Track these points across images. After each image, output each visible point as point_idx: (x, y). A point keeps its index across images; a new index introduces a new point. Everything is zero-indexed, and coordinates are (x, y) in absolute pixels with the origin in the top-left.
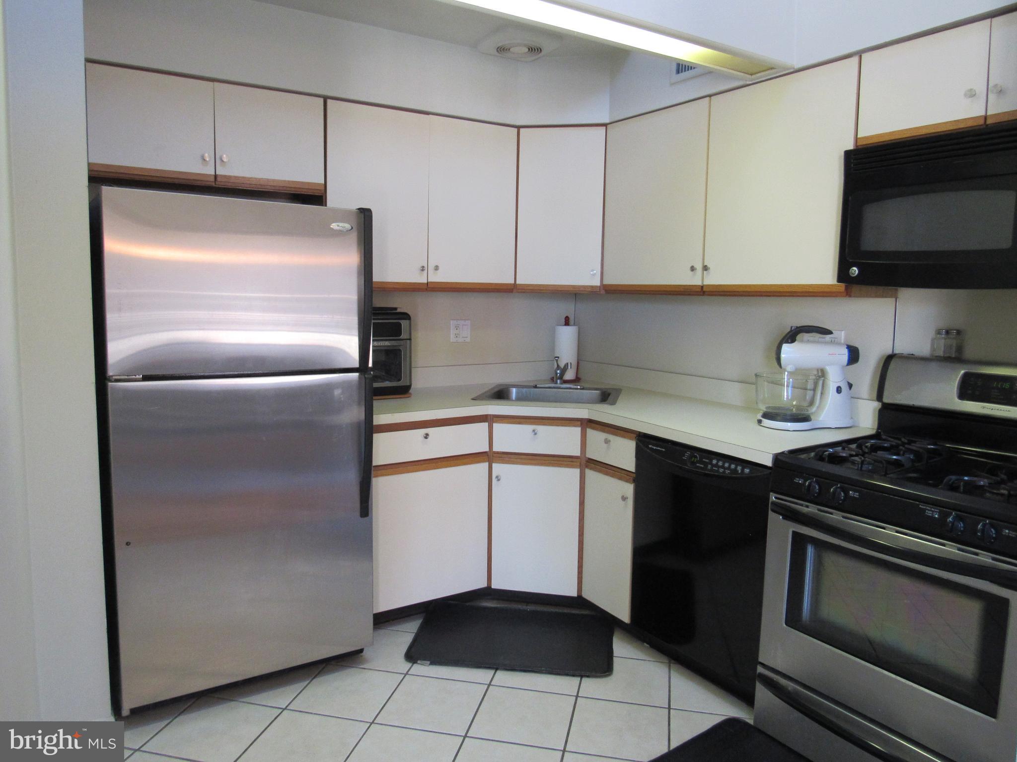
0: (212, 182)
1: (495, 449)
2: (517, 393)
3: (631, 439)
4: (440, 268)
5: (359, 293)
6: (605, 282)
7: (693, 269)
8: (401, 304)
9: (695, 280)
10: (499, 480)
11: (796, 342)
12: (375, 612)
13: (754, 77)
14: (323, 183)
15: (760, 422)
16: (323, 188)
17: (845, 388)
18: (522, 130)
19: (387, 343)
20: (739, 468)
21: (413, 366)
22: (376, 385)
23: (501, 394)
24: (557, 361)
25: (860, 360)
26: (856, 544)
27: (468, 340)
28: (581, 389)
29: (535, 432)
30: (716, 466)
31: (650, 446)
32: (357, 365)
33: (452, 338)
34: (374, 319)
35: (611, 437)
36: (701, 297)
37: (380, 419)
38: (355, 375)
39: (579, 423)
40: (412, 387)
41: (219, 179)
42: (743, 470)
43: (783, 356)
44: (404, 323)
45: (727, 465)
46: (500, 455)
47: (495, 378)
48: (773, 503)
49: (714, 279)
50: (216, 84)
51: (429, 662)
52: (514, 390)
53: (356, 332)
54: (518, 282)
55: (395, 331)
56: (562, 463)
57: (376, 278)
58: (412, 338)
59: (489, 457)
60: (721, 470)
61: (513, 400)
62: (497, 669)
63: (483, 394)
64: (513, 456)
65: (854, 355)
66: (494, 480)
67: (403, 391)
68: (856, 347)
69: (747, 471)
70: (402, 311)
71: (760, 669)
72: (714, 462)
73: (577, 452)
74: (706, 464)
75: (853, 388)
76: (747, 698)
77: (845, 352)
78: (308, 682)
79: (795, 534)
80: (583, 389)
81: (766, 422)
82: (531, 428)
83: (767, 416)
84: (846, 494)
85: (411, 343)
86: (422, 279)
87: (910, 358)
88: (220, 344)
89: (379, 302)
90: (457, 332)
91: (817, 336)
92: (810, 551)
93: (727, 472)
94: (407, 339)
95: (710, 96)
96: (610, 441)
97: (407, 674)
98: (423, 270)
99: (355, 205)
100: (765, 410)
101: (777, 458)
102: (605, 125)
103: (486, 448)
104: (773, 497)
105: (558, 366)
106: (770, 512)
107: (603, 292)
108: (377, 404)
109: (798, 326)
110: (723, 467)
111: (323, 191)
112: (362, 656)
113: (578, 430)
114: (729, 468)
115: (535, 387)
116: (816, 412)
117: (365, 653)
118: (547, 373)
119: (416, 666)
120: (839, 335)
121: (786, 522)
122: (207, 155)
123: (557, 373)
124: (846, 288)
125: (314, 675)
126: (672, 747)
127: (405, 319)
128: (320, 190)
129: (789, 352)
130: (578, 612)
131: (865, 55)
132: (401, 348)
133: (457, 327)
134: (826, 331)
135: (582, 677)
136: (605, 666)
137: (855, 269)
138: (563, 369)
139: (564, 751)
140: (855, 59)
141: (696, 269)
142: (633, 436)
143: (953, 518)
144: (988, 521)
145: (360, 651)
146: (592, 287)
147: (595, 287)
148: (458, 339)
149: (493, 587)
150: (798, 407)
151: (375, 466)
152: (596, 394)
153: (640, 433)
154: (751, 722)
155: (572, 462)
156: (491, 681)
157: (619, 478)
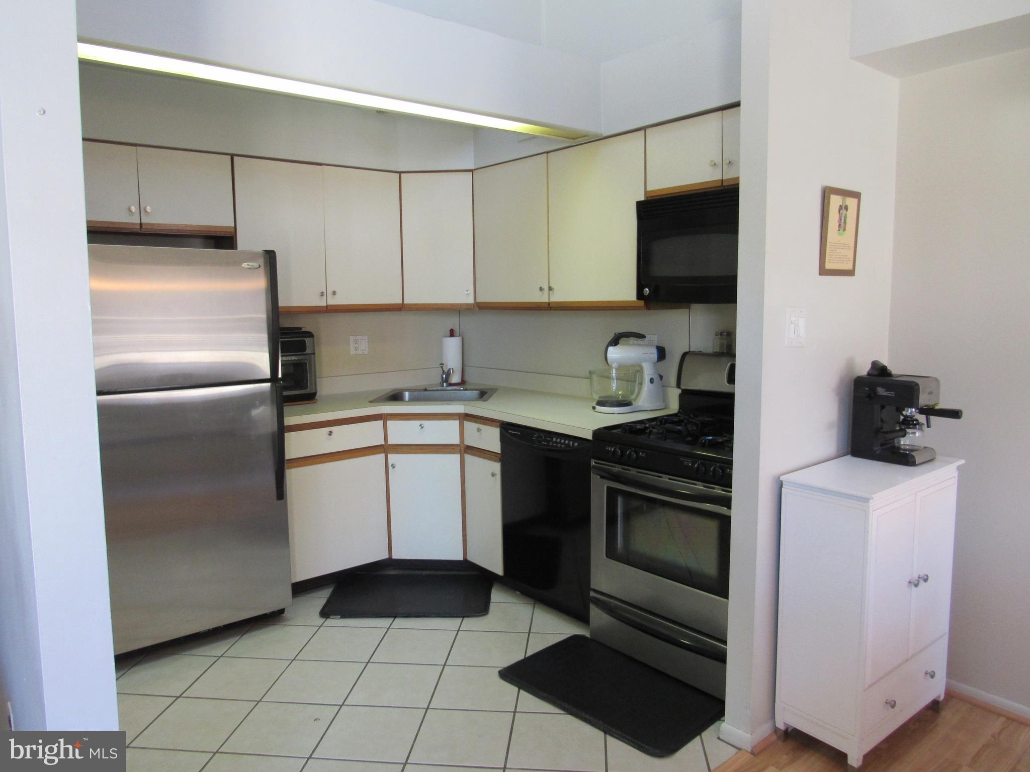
0: (138, 229)
1: (390, 442)
2: (410, 396)
3: (496, 427)
4: (337, 292)
5: (267, 311)
6: (478, 300)
7: (541, 289)
8: (305, 324)
9: (543, 298)
10: (394, 468)
11: (618, 346)
12: (292, 582)
13: (575, 140)
14: (234, 226)
15: (594, 408)
16: (233, 231)
17: (655, 379)
18: (403, 175)
19: (294, 358)
20: (571, 443)
21: (317, 377)
22: (285, 393)
23: (396, 397)
24: (442, 367)
25: (666, 357)
26: (662, 495)
27: (366, 352)
28: (463, 390)
29: (422, 427)
30: (556, 442)
31: (510, 431)
32: (268, 376)
33: (353, 352)
34: (281, 338)
35: (482, 427)
36: (548, 311)
37: (289, 421)
38: (267, 385)
39: (458, 417)
40: (317, 395)
41: (143, 227)
42: (573, 444)
43: (609, 355)
44: (308, 340)
45: (567, 442)
46: (395, 447)
47: (389, 384)
48: (593, 466)
49: (557, 297)
50: (139, 148)
51: (340, 617)
52: (407, 394)
53: (266, 349)
54: (405, 303)
55: (300, 347)
56: (445, 450)
57: (281, 304)
58: (316, 352)
59: (385, 449)
60: (559, 445)
61: (406, 401)
62: (395, 617)
63: (380, 397)
64: (405, 447)
65: (662, 353)
66: (390, 468)
67: (310, 397)
68: (662, 347)
69: (576, 444)
70: (306, 330)
71: (592, 594)
72: (554, 439)
73: (457, 441)
74: (548, 442)
75: (663, 379)
76: (582, 617)
77: (655, 351)
78: (238, 638)
79: (608, 488)
80: (466, 390)
81: (599, 408)
82: (418, 423)
83: (601, 403)
84: (638, 455)
85: (314, 357)
86: (322, 303)
87: (700, 354)
88: (155, 364)
89: (286, 323)
90: (356, 345)
91: (632, 340)
92: (620, 500)
93: (563, 446)
94: (312, 354)
95: (547, 153)
96: (481, 430)
97: (321, 626)
98: (322, 296)
99: (261, 247)
100: (597, 399)
101: (597, 433)
102: (471, 171)
103: (381, 442)
104: (593, 463)
105: (443, 371)
106: (592, 474)
107: (477, 308)
108: (286, 409)
109: (620, 332)
110: (560, 443)
111: (234, 233)
112: (283, 617)
113: (457, 423)
114: (564, 443)
115: (426, 390)
116: (635, 399)
117: (286, 614)
118: (434, 378)
119: (329, 620)
120: (653, 338)
121: (602, 480)
122: (133, 207)
123: (442, 378)
124: (645, 303)
125: (244, 633)
126: (527, 656)
127: (309, 337)
128: (231, 232)
129: (614, 353)
130: (465, 573)
131: (648, 131)
132: (306, 361)
133: (356, 342)
134: (641, 336)
135: (463, 617)
136: (482, 609)
137: (647, 289)
138: (448, 374)
139: (445, 665)
140: (642, 133)
141: (544, 289)
142: (498, 424)
143: (698, 465)
144: (718, 465)
145: (282, 611)
146: (467, 304)
147: (471, 304)
148: (357, 352)
149: (393, 558)
150: (623, 396)
151: (287, 460)
152: (475, 393)
153: (503, 421)
154: (589, 636)
155: (453, 449)
156: (390, 626)
157: (490, 459)
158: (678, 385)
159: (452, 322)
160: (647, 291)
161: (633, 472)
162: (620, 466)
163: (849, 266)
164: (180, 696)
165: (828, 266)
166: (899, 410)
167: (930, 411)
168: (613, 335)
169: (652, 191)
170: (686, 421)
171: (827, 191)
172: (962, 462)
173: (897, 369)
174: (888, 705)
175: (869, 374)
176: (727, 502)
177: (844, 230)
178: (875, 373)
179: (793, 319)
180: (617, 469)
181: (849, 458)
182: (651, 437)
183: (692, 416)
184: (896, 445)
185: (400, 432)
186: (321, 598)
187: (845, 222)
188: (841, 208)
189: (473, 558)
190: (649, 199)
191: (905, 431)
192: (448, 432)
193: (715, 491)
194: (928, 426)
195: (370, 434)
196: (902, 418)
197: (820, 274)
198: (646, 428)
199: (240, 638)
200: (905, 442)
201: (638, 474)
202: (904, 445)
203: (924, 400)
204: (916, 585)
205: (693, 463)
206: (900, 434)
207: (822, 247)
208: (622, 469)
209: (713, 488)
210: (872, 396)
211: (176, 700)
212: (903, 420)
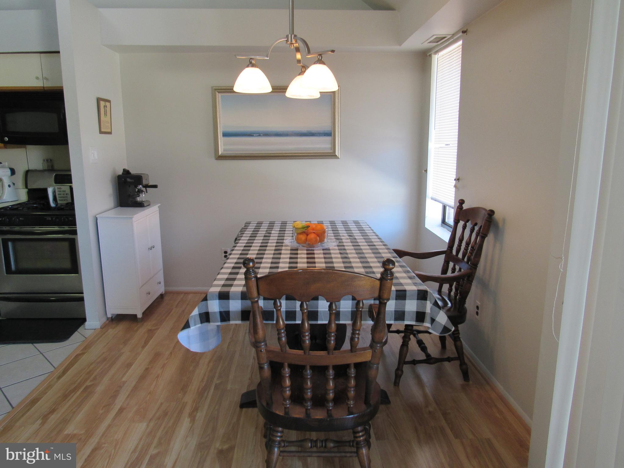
17: (11, 185)
65: (13, 171)
77: (8, 170)
84: (19, 219)
87: (36, 171)
92: (10, 243)
124: (4, 145)
143: (55, 218)
144: (65, 217)
161: (17, 228)
163: (110, 130)
165: (103, 130)
166: (136, 187)
167: (147, 186)
171: (99, 99)
172: (160, 204)
173: (133, 172)
174: (148, 294)
175: (123, 174)
176: (75, 232)
178: (125, 173)
179: (92, 152)
180: (7, 229)
181: (119, 208)
184: (135, 200)
187: (106, 112)
188: (104, 106)
191: (139, 195)
194: (147, 192)
196: (137, 190)
197: (100, 133)
200: (139, 199)
201: (20, 228)
203: (145, 182)
204: (151, 249)
205: (52, 218)
206: (137, 196)
207: (100, 123)
208: (10, 228)
210: (125, 182)
212: (138, 191)
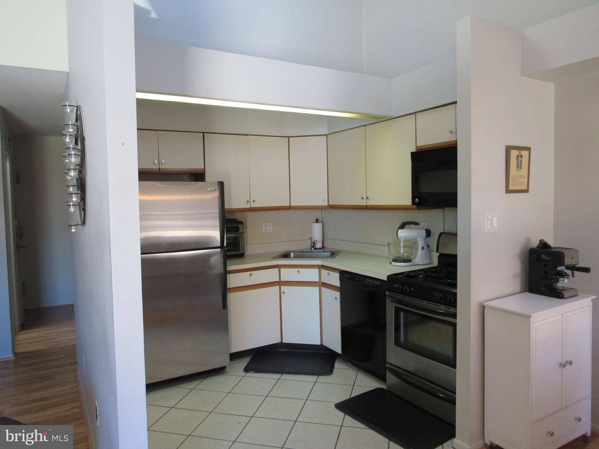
0: (158, 171)
1: (282, 280)
2: (294, 255)
3: (338, 273)
4: (255, 201)
6: (330, 204)
7: (362, 198)
8: (239, 217)
9: (363, 203)
10: (284, 294)
11: (405, 229)
12: (230, 353)
13: (379, 119)
14: (204, 168)
15: (391, 263)
16: (204, 170)
17: (425, 247)
18: (290, 138)
19: (233, 235)
20: (376, 282)
21: (245, 244)
22: (228, 253)
23: (286, 256)
24: (311, 239)
25: (431, 235)
27: (271, 231)
28: (323, 252)
29: (299, 272)
30: (368, 281)
31: (344, 275)
32: (219, 245)
33: (264, 232)
34: (226, 225)
35: (330, 272)
36: (366, 210)
37: (230, 268)
38: (218, 250)
39: (318, 267)
40: (245, 254)
41: (160, 170)
42: (377, 283)
43: (399, 234)
44: (240, 226)
45: (372, 281)
46: (284, 283)
47: (283, 248)
48: (387, 295)
49: (371, 203)
50: (159, 132)
51: (254, 372)
52: (292, 254)
54: (291, 205)
55: (237, 230)
56: (311, 285)
57: (226, 207)
58: (244, 232)
59: (280, 283)
60: (370, 283)
61: (292, 258)
62: (283, 374)
63: (277, 256)
64: (290, 283)
65: (428, 233)
66: (282, 294)
67: (241, 256)
68: (429, 230)
69: (379, 283)
70: (240, 220)
71: (387, 365)
72: (367, 280)
73: (317, 280)
74: (364, 281)
75: (430, 247)
76: (382, 378)
77: (424, 232)
78: (202, 380)
79: (395, 307)
80: (324, 252)
81: (393, 263)
82: (296, 270)
83: (395, 260)
84: (410, 289)
85: (244, 234)
86: (248, 206)
87: (449, 234)
89: (229, 216)
90: (266, 228)
91: (413, 226)
92: (402, 314)
93: (372, 284)
94: (242, 233)
95: (365, 126)
96: (330, 274)
97: (244, 376)
98: (248, 202)
99: (217, 180)
100: (392, 258)
101: (389, 277)
102: (326, 135)
103: (278, 280)
104: (387, 293)
105: (311, 241)
106: (387, 299)
107: (329, 208)
109: (405, 222)
110: (370, 282)
112: (225, 371)
113: (317, 270)
115: (302, 252)
116: (414, 258)
117: (227, 369)
118: (307, 245)
119: (248, 373)
120: (424, 225)
121: (392, 302)
122: (156, 161)
123: (311, 245)
124: (417, 207)
125: (205, 377)
126: (351, 397)
127: (241, 224)
128: (203, 171)
129: (402, 233)
130: (322, 352)
131: (417, 114)
132: (239, 237)
133: (266, 226)
134: (417, 224)
135: (319, 375)
136: (329, 371)
137: (417, 199)
138: (314, 243)
139: (307, 400)
140: (414, 115)
141: (364, 198)
142: (339, 271)
143: (442, 296)
144: (452, 296)
145: (224, 368)
146: (324, 206)
147: (326, 206)
148: (266, 231)
149: (283, 342)
150: (407, 256)
151: (228, 288)
152: (329, 254)
153: (341, 270)
154: (386, 389)
155: (315, 284)
156: (280, 378)
157: (334, 290)
158: (437, 251)
159: (317, 214)
160: (417, 200)
161: (408, 299)
162: (401, 295)
163: (525, 188)
164: (173, 407)
165: (511, 188)
166: (554, 267)
167: (573, 268)
168: (401, 223)
169: (420, 146)
170: (439, 271)
171: (508, 148)
172: (594, 297)
174: (549, 434)
175: (538, 247)
176: (454, 316)
177: (521, 168)
178: (541, 246)
179: (489, 217)
180: (400, 296)
181: (527, 293)
182: (418, 280)
183: (444, 268)
184: (554, 287)
185: (288, 275)
186: (244, 362)
187: (521, 164)
188: (518, 156)
189: (326, 344)
190: (418, 151)
191: (558, 279)
192: (312, 275)
193: (451, 310)
194: (573, 277)
195: (271, 275)
197: (506, 193)
198: (416, 275)
199: (203, 380)
201: (410, 300)
202: (559, 287)
203: (568, 262)
204: (564, 366)
205: (439, 295)
206: (556, 280)
207: (507, 179)
208: (402, 297)
209: (450, 309)
210: (539, 259)
211: (171, 409)
212: (557, 273)
